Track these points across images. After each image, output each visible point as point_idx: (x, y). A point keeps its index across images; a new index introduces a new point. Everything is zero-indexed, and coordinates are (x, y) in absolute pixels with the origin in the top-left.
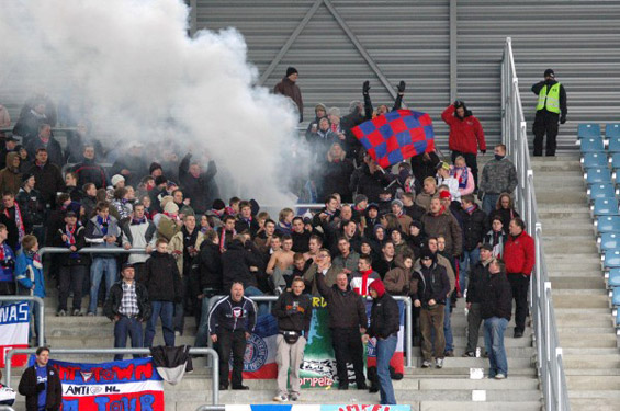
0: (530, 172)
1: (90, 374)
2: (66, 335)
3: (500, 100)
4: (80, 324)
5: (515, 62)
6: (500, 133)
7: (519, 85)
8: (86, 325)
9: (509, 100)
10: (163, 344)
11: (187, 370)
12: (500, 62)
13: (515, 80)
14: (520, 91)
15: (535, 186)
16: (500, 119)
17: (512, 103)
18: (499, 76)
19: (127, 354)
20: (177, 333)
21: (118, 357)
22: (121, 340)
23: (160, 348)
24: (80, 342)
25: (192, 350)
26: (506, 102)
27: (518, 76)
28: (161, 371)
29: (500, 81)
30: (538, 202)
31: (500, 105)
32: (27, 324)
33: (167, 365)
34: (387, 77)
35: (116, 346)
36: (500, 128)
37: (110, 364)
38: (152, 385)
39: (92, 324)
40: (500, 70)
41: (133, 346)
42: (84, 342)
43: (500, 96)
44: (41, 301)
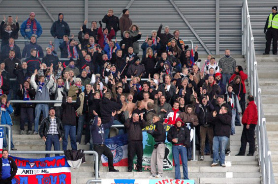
0: (255, 63)
1: (34, 164)
2: (22, 144)
3: (241, 26)
4: (29, 139)
5: (249, 7)
6: (241, 43)
7: (250, 19)
8: (32, 139)
9: (246, 26)
10: (71, 149)
11: (82, 162)
12: (241, 7)
13: (249, 16)
14: (251, 21)
15: (258, 69)
16: (241, 36)
17: (247, 28)
18: (241, 14)
19: (52, 154)
20: (78, 143)
21: (47, 155)
22: (49, 147)
23: (69, 151)
24: (29, 148)
25: (85, 152)
26: (244, 27)
27: (250, 14)
28: (69, 162)
29: (241, 17)
30: (259, 78)
31: (241, 29)
32: (2, 139)
33: (72, 159)
34: (184, 14)
35: (47, 150)
36: (241, 40)
37: (43, 159)
38: (65, 170)
39: (35, 139)
40: (241, 11)
41: (55, 150)
42: (31, 147)
43: (241, 24)
44: (9, 127)
